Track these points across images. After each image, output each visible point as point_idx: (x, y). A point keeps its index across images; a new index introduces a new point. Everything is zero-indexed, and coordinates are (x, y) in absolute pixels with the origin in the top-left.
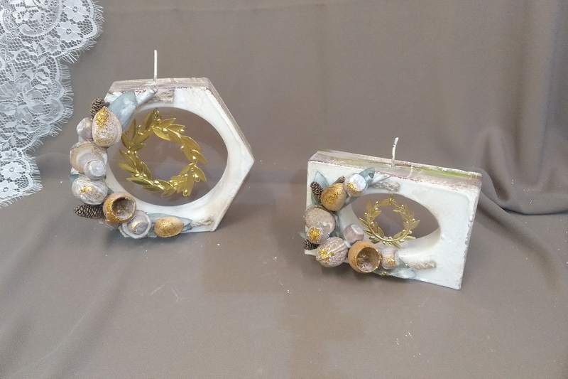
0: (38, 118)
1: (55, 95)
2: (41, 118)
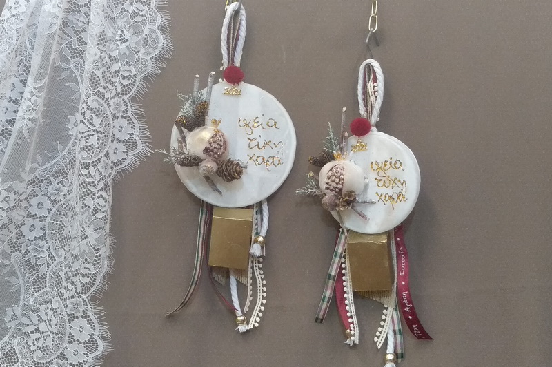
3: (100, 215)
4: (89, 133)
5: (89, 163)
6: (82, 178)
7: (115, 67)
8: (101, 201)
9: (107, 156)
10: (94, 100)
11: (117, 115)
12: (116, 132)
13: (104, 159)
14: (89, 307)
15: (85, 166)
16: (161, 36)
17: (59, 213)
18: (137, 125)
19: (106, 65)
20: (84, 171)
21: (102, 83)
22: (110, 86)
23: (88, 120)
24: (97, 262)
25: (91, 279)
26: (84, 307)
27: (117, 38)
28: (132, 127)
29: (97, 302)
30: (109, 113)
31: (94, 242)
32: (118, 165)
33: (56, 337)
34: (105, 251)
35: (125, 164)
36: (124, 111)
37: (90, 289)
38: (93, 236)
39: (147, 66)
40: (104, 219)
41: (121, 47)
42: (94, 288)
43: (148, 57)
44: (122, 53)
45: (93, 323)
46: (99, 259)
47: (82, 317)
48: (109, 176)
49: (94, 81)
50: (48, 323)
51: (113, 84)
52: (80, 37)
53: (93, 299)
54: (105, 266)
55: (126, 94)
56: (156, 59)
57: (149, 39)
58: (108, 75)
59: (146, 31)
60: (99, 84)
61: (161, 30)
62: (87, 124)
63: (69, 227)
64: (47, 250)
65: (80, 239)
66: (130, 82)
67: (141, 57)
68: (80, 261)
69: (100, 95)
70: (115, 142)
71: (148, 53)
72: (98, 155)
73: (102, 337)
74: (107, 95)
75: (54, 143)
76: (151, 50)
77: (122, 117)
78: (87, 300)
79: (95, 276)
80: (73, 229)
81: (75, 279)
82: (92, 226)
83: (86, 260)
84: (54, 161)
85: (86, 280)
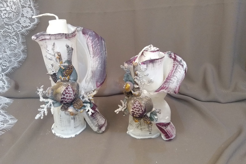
0: (12, 59)
1: (19, 49)
2: (13, 59)
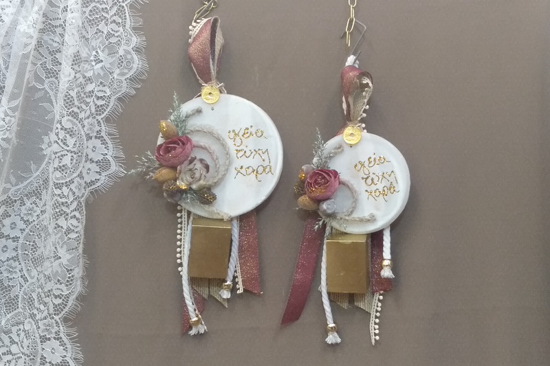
3: (73, 236)
4: (63, 153)
5: (62, 184)
6: (56, 198)
7: (90, 87)
8: (74, 222)
9: (81, 176)
10: (68, 120)
11: (91, 135)
12: (89, 151)
13: (78, 179)
14: (61, 328)
15: (58, 186)
16: (135, 57)
17: (31, 234)
18: (110, 146)
19: (80, 85)
20: (58, 192)
21: (76, 103)
22: (84, 107)
23: (62, 140)
24: (69, 282)
25: (63, 300)
26: (56, 329)
27: (92, 58)
28: (105, 148)
29: (70, 323)
30: (83, 133)
31: (67, 263)
32: (91, 185)
33: (27, 359)
34: (78, 272)
35: (98, 184)
36: (98, 132)
37: (62, 310)
38: (65, 257)
39: (121, 87)
40: (77, 239)
41: (95, 68)
42: (67, 309)
43: (123, 79)
44: (96, 74)
45: (65, 344)
46: (72, 280)
47: (55, 338)
48: (83, 196)
49: (68, 101)
50: (20, 345)
51: (87, 104)
52: (55, 57)
53: (65, 320)
54: (78, 287)
55: (100, 115)
56: (130, 79)
57: (124, 60)
58: (82, 95)
59: (121, 52)
60: (73, 104)
61: (136, 51)
62: (61, 144)
63: (42, 249)
64: (20, 271)
65: (53, 260)
66: (104, 102)
67: (115, 77)
68: (53, 281)
69: (75, 115)
70: (89, 162)
71: (122, 74)
72: (72, 175)
73: (74, 358)
74: (82, 115)
75: (28, 163)
76: (126, 71)
77: (96, 137)
78: (59, 321)
79: (67, 297)
80: (45, 250)
81: (47, 300)
82: (65, 247)
83: (59, 281)
84: (28, 181)
85: (58, 301)
